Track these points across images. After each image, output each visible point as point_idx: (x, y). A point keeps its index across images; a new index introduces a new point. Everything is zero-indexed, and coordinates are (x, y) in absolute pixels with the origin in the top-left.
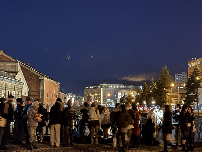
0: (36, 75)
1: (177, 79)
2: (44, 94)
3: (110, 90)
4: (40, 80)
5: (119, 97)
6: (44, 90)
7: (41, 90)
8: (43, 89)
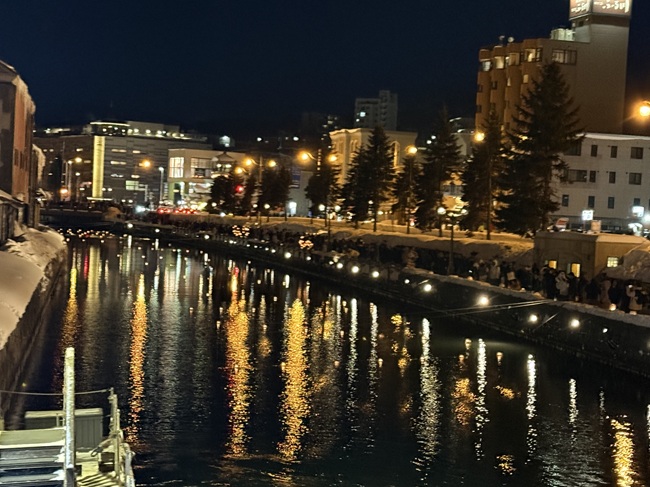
1: (363, 114)
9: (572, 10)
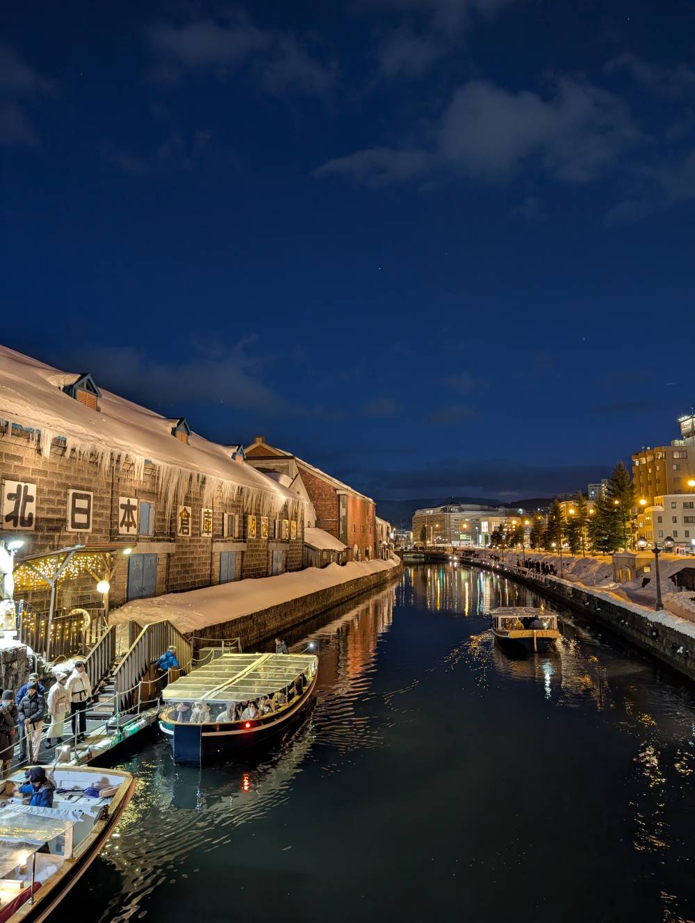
0: (330, 486)
1: (593, 493)
2: (349, 526)
3: (463, 517)
4: (339, 496)
5: (483, 531)
6: (349, 517)
7: (341, 517)
8: (344, 515)
9: (683, 430)
